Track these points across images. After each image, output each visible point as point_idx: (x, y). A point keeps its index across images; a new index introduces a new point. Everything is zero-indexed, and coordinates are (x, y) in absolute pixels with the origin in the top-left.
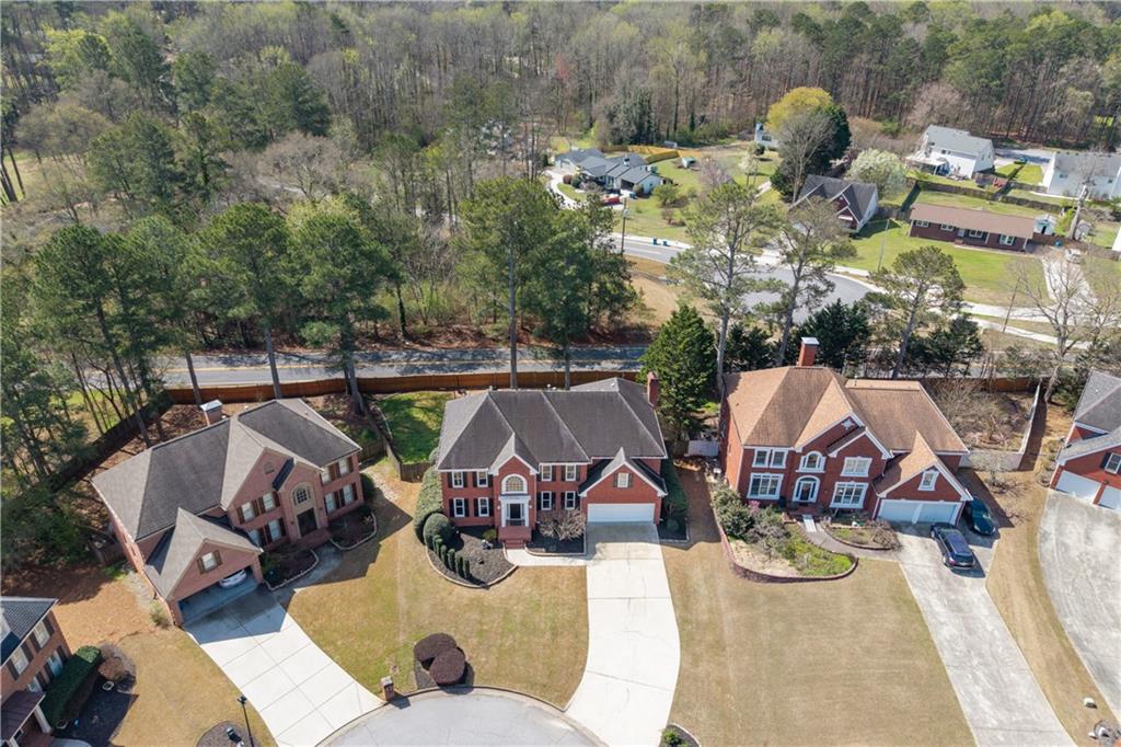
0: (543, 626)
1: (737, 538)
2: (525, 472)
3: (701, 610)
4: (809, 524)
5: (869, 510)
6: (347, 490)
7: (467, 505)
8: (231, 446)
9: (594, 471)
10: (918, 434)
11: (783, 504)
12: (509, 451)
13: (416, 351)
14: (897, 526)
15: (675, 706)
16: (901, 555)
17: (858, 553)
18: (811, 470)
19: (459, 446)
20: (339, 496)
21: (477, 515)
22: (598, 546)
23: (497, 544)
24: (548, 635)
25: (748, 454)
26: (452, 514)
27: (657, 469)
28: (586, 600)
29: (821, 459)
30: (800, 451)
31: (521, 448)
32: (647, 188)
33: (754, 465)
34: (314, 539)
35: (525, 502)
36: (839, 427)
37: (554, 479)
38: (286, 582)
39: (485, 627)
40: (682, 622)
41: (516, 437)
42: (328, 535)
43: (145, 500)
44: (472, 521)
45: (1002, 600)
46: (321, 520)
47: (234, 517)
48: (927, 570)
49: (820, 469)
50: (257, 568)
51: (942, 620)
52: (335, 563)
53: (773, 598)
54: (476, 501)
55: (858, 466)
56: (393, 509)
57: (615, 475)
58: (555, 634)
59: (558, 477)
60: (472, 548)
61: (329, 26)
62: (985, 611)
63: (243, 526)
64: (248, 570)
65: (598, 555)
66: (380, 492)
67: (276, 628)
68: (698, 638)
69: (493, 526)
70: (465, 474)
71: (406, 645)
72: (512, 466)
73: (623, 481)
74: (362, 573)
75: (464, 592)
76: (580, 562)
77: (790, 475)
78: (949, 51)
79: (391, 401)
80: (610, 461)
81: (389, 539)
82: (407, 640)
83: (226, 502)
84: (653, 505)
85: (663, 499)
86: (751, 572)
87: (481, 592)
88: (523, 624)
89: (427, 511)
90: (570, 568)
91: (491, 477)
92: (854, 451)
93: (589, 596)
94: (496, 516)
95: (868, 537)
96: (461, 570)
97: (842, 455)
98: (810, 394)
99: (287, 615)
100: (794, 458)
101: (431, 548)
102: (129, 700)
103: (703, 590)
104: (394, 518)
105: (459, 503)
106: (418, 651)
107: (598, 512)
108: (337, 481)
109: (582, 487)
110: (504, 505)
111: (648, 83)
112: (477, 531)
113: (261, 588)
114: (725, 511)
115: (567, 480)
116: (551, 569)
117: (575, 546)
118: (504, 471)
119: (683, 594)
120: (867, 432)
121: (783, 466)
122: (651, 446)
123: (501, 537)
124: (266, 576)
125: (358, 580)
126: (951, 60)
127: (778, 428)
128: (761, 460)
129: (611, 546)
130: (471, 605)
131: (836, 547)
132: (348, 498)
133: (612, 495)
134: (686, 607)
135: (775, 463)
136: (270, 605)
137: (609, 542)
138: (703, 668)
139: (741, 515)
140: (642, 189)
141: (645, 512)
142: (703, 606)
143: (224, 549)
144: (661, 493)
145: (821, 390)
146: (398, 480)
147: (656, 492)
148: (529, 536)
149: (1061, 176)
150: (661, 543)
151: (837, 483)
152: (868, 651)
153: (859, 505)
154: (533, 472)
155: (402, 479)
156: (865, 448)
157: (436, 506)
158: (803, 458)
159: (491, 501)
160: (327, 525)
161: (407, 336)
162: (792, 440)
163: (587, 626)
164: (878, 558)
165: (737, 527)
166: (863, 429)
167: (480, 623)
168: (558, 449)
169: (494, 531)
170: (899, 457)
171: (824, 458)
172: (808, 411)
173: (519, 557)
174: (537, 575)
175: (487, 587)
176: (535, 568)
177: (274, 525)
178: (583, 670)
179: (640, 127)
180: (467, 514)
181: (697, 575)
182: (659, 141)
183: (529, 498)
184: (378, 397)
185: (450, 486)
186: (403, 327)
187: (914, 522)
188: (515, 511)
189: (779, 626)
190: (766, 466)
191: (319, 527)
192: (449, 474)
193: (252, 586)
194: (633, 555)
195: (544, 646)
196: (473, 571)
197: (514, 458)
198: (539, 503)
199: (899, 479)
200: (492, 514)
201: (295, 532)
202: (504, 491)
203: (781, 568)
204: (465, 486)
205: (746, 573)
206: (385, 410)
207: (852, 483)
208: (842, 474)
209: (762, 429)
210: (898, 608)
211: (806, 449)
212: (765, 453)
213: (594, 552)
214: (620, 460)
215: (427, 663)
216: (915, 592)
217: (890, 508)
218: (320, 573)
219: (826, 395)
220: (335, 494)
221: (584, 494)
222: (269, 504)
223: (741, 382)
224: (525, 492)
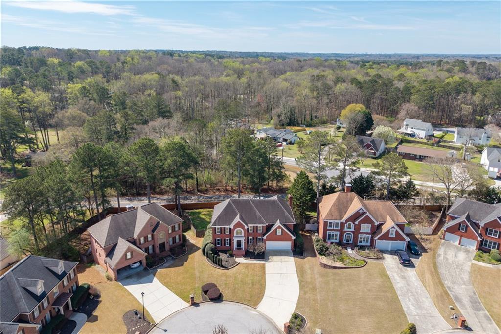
0: (249, 282)
1: (322, 255)
2: (243, 227)
3: (308, 277)
4: (350, 251)
5: (372, 245)
6: (177, 237)
7: (221, 242)
8: (138, 217)
9: (268, 228)
10: (388, 216)
11: (340, 244)
12: (237, 219)
13: (202, 196)
14: (383, 252)
15: (297, 307)
16: (384, 261)
17: (367, 260)
18: (349, 230)
19: (219, 217)
20: (174, 239)
21: (225, 245)
22: (270, 257)
23: (232, 255)
24: (251, 285)
25: (325, 223)
26: (215, 245)
27: (292, 228)
28: (265, 274)
29: (353, 226)
30: (344, 222)
31: (241, 218)
32: (293, 141)
33: (328, 228)
34: (164, 254)
35: (243, 240)
36: (358, 212)
37: (253, 232)
38: (155, 267)
39: (227, 282)
40: (300, 281)
41: (240, 215)
42: (169, 253)
43: (108, 233)
44: (223, 248)
45: (421, 276)
46: (167, 247)
47: (137, 242)
48: (393, 266)
49: (353, 229)
50: (144, 262)
51: (398, 281)
52: (172, 262)
53: (335, 274)
54: (225, 239)
55: (366, 228)
56: (193, 245)
57: (276, 229)
58: (253, 285)
59: (255, 231)
60: (223, 256)
61: (170, 83)
62: (414, 279)
63: (140, 246)
64: (141, 262)
65: (270, 260)
66: (189, 241)
67: (151, 281)
68: (306, 286)
69: (231, 249)
70: (221, 228)
71: (198, 287)
72: (238, 225)
73: (279, 232)
74: (182, 265)
75: (220, 271)
76: (263, 262)
77: (342, 232)
78: (412, 91)
79: (192, 212)
80: (274, 224)
81: (192, 255)
82: (198, 285)
83: (135, 236)
84: (291, 242)
85: (295, 240)
86: (327, 265)
87: (226, 271)
88: (241, 281)
89: (207, 243)
90: (259, 264)
91: (230, 229)
92: (364, 221)
93: (266, 272)
94: (232, 245)
95: (372, 255)
96: (218, 263)
97: (360, 223)
98: (347, 202)
99: (155, 278)
100: (342, 225)
101: (208, 257)
102: (98, 302)
103: (309, 272)
104: (194, 248)
105: (218, 240)
106: (203, 287)
107: (271, 245)
108: (174, 232)
109: (264, 235)
110: (235, 240)
111: (293, 103)
112: (225, 252)
113: (145, 269)
114: (318, 245)
115: (258, 232)
116: (251, 264)
117: (262, 256)
118: (236, 226)
119: (301, 272)
120: (368, 214)
121: (339, 228)
122: (290, 219)
123: (234, 253)
124: (147, 265)
125: (181, 267)
126: (413, 94)
127: (336, 213)
128: (330, 226)
129: (275, 257)
130: (222, 275)
131: (359, 258)
132: (177, 241)
133: (275, 238)
134: (302, 277)
135: (336, 227)
136: (149, 274)
137: (274, 256)
138: (307, 296)
139: (323, 246)
140: (291, 142)
141: (287, 245)
142: (309, 276)
143: (135, 251)
144: (293, 237)
145: (351, 200)
146: (195, 237)
147: (291, 237)
148: (244, 253)
149: (460, 137)
150: (294, 257)
151: (359, 235)
152: (369, 291)
153: (369, 244)
154: (246, 227)
155: (197, 236)
156: (368, 220)
157: (210, 241)
158: (346, 225)
159: (230, 240)
160: (169, 249)
161: (198, 191)
162: (341, 218)
163: (265, 282)
164: (375, 261)
165: (322, 250)
166: (366, 213)
167: (226, 281)
168: (255, 220)
169: (231, 252)
170: (382, 224)
171: (354, 225)
172: (347, 208)
173: (241, 260)
174: (247, 266)
175: (228, 269)
176: (246, 264)
177: (150, 247)
178: (263, 296)
179: (290, 120)
180: (221, 245)
181: (307, 267)
182: (298, 125)
183: (244, 238)
184: (187, 211)
185: (215, 233)
186: (197, 187)
187: (390, 250)
188: (239, 243)
189: (337, 283)
190: (332, 228)
191: (166, 250)
192: (215, 228)
193: (142, 268)
194: (283, 260)
195: (249, 288)
196: (223, 264)
197: (239, 221)
198: (248, 241)
199: (381, 232)
200: (230, 245)
201: (158, 250)
202: (235, 235)
203: (339, 264)
204: (221, 233)
205: (325, 266)
206: (190, 215)
207: (365, 235)
208: (361, 231)
209: (330, 214)
210: (382, 277)
211: (347, 221)
212: (332, 223)
213: (269, 259)
214: (278, 224)
215: (206, 292)
216: (388, 272)
217: (380, 244)
218: (167, 265)
219: (354, 202)
220: (173, 238)
221: (265, 237)
222: (150, 239)
223: (323, 199)
224: (243, 235)
